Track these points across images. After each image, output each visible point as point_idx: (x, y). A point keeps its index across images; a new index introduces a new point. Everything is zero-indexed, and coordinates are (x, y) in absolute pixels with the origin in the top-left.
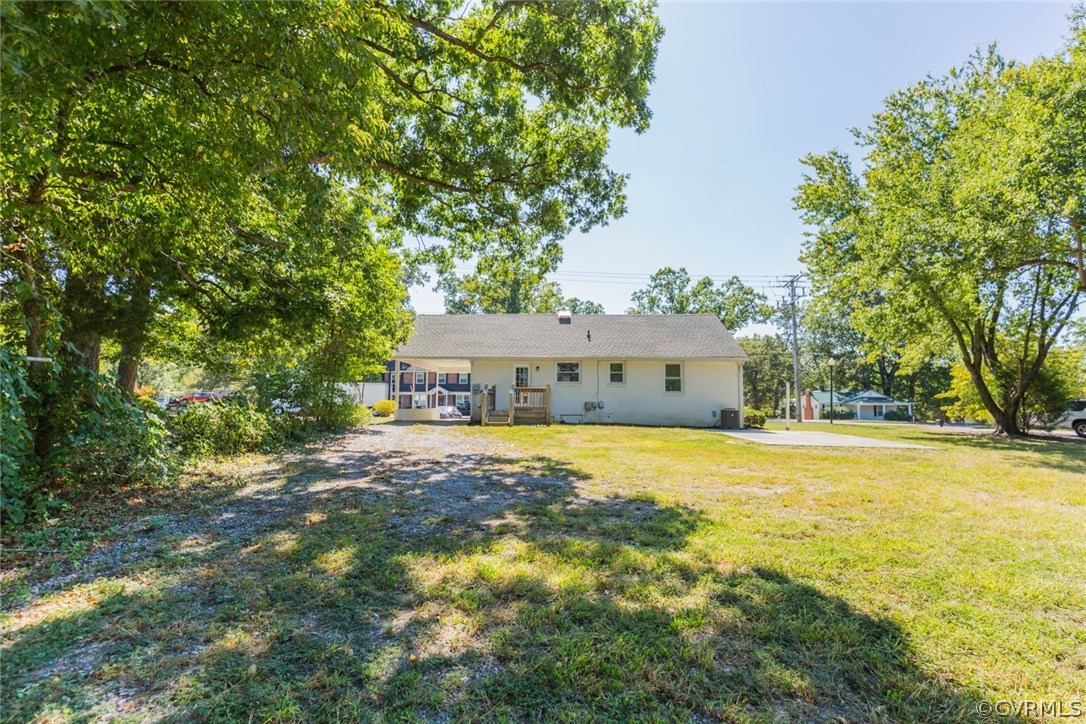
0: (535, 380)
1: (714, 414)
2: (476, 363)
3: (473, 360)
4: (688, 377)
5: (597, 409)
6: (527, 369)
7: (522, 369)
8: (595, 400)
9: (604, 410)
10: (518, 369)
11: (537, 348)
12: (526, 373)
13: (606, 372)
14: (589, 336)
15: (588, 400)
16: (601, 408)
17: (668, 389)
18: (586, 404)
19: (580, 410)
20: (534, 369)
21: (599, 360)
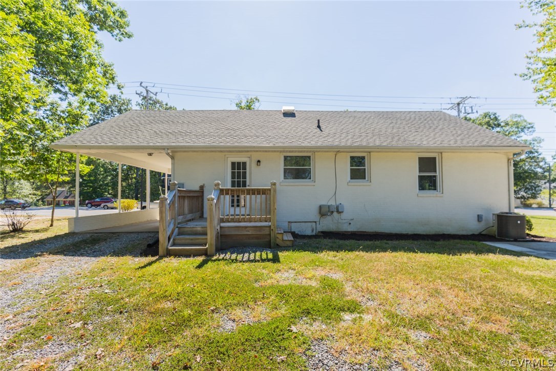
0: (256, 178)
1: (480, 218)
2: (178, 155)
3: (173, 153)
4: (448, 172)
5: (335, 214)
6: (244, 164)
7: (239, 163)
8: (332, 203)
9: (343, 216)
10: (233, 164)
11: (258, 137)
12: (245, 168)
13: (346, 168)
14: (319, 127)
15: (324, 203)
16: (338, 212)
17: (422, 187)
18: (320, 207)
19: (313, 215)
20: (254, 164)
21: (337, 151)
